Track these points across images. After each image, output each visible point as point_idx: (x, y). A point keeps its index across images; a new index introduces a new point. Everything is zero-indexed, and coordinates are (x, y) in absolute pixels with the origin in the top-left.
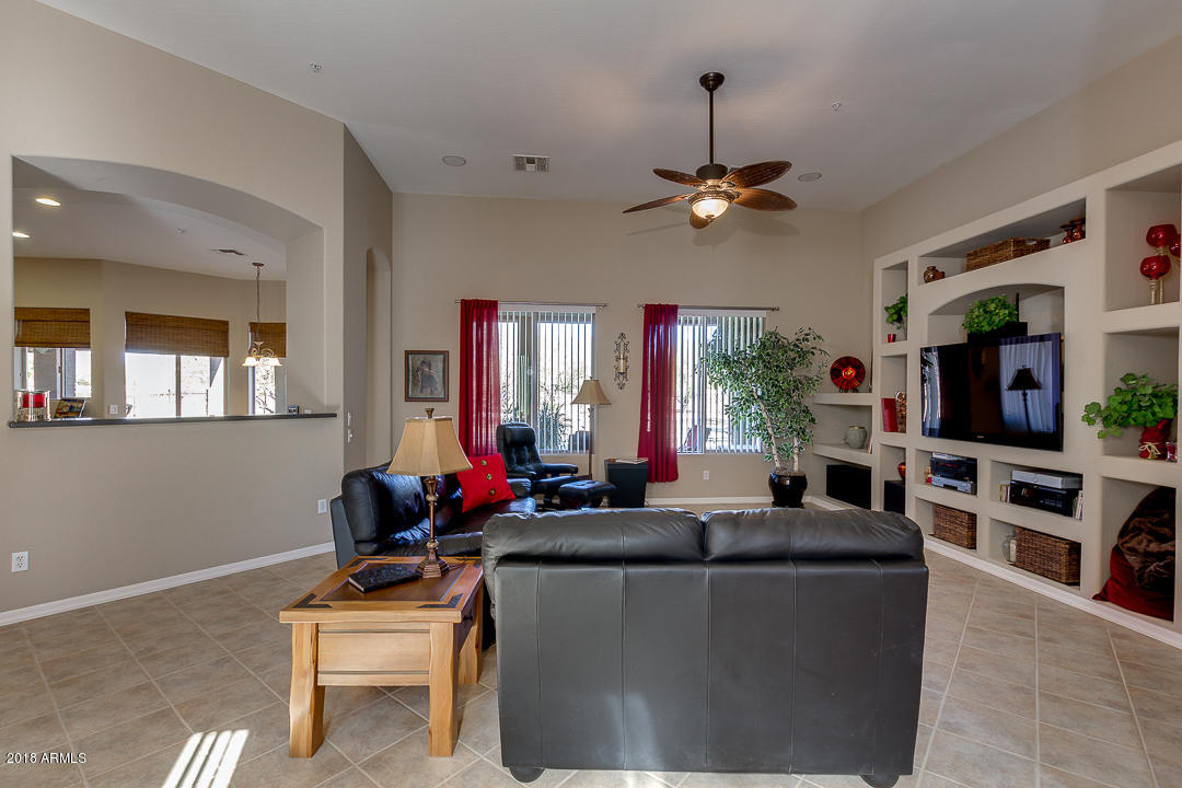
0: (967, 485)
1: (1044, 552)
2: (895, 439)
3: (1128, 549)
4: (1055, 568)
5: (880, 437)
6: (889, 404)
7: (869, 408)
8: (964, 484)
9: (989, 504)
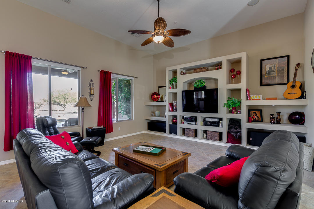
0: (194, 123)
1: (214, 135)
2: (174, 113)
3: (231, 132)
4: (216, 138)
5: (168, 113)
6: (171, 105)
7: (165, 106)
8: (193, 123)
9: (200, 127)
